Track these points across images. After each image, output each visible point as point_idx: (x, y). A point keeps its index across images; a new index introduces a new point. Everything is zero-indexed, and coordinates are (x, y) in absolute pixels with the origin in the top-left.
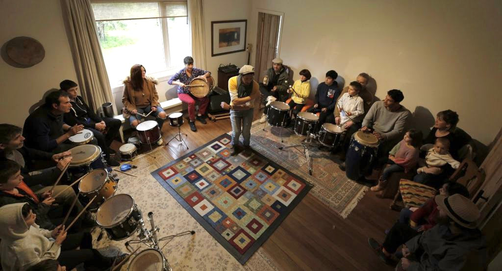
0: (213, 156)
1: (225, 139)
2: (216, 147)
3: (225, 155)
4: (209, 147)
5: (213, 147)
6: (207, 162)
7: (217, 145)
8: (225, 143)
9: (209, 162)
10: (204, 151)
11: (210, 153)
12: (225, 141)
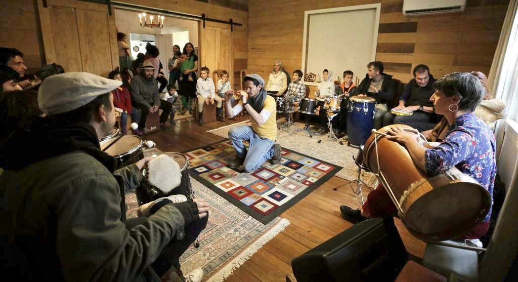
0: (279, 183)
1: (265, 210)
2: (278, 196)
3: (261, 184)
4: (290, 196)
5: (284, 196)
6: (284, 177)
7: (279, 200)
8: (263, 202)
9: (281, 177)
10: (294, 190)
11: (285, 187)
12: (264, 206)
